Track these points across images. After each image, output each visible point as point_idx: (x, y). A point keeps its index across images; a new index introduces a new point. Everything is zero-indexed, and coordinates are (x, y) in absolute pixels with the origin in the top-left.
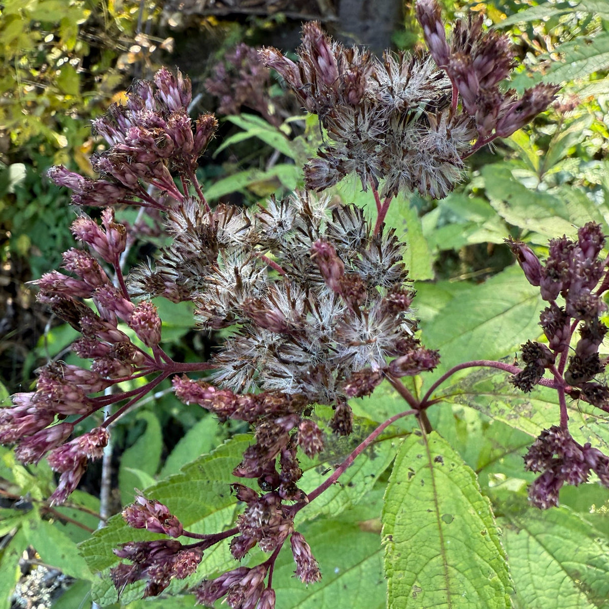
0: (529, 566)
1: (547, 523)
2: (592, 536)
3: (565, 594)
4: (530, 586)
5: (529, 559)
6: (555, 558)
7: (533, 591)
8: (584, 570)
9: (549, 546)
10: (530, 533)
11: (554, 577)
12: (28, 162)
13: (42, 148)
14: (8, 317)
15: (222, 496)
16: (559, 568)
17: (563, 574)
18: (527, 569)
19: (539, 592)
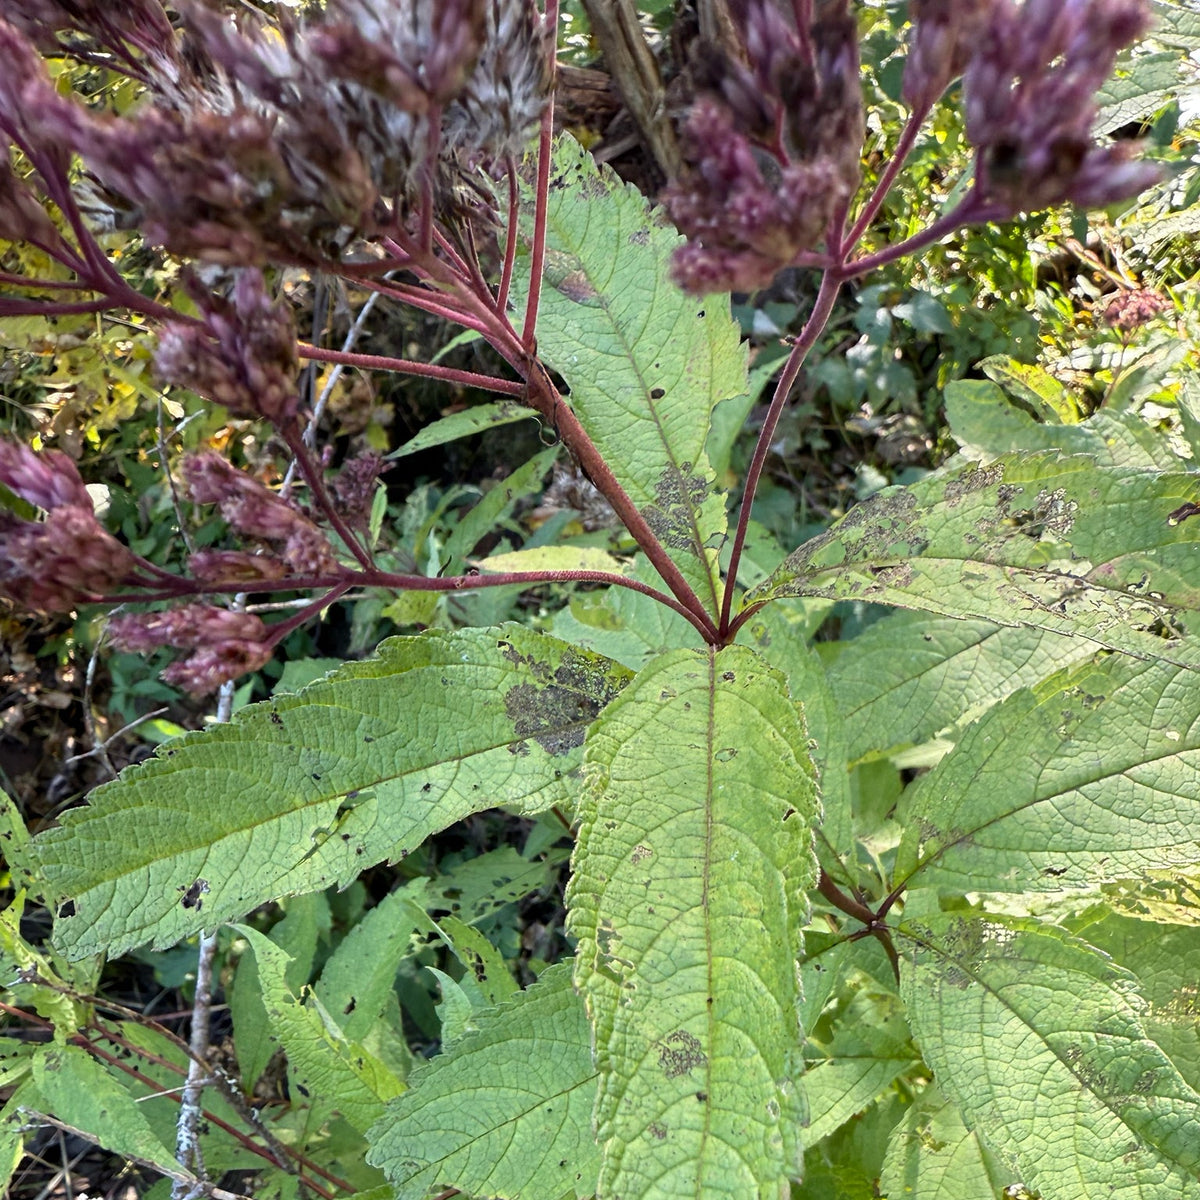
0: (982, 1044)
1: (1020, 965)
2: (1108, 977)
3: (1052, 1092)
4: (983, 1079)
5: (983, 1034)
6: (1033, 1028)
7: (987, 1088)
8: (1089, 1041)
9: (1023, 1007)
10: (988, 988)
11: (1031, 1063)
12: (116, 480)
13: (143, 455)
14: (66, 772)
15: (318, 778)
16: (1044, 1046)
17: (1050, 1056)
18: (977, 1051)
19: (998, 1090)
